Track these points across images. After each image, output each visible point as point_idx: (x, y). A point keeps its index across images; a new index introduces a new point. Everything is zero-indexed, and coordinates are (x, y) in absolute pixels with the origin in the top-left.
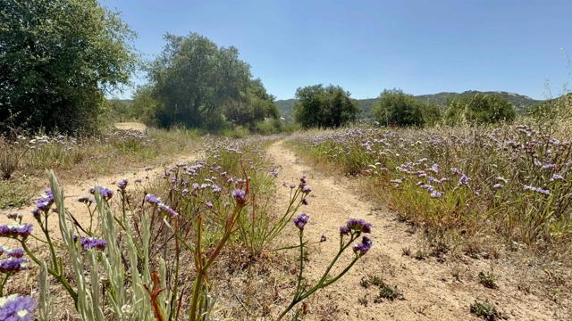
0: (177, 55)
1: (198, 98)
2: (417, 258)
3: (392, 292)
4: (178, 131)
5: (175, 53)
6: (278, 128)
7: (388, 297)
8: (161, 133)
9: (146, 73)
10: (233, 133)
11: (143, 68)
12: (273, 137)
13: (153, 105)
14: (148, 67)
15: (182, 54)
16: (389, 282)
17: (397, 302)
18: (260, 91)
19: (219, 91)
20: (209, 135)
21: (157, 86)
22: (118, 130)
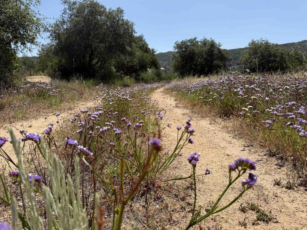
0: (73, 17)
1: (92, 53)
2: (287, 188)
3: (267, 216)
4: (77, 82)
5: (71, 15)
6: (159, 78)
7: (264, 221)
8: (63, 83)
9: (48, 34)
10: (121, 83)
11: (46, 30)
12: (155, 85)
13: (56, 61)
14: (50, 29)
15: (77, 17)
16: (264, 208)
17: (272, 225)
18: (143, 46)
19: (109, 47)
20: (102, 84)
21: (58, 44)
22: (29, 83)
